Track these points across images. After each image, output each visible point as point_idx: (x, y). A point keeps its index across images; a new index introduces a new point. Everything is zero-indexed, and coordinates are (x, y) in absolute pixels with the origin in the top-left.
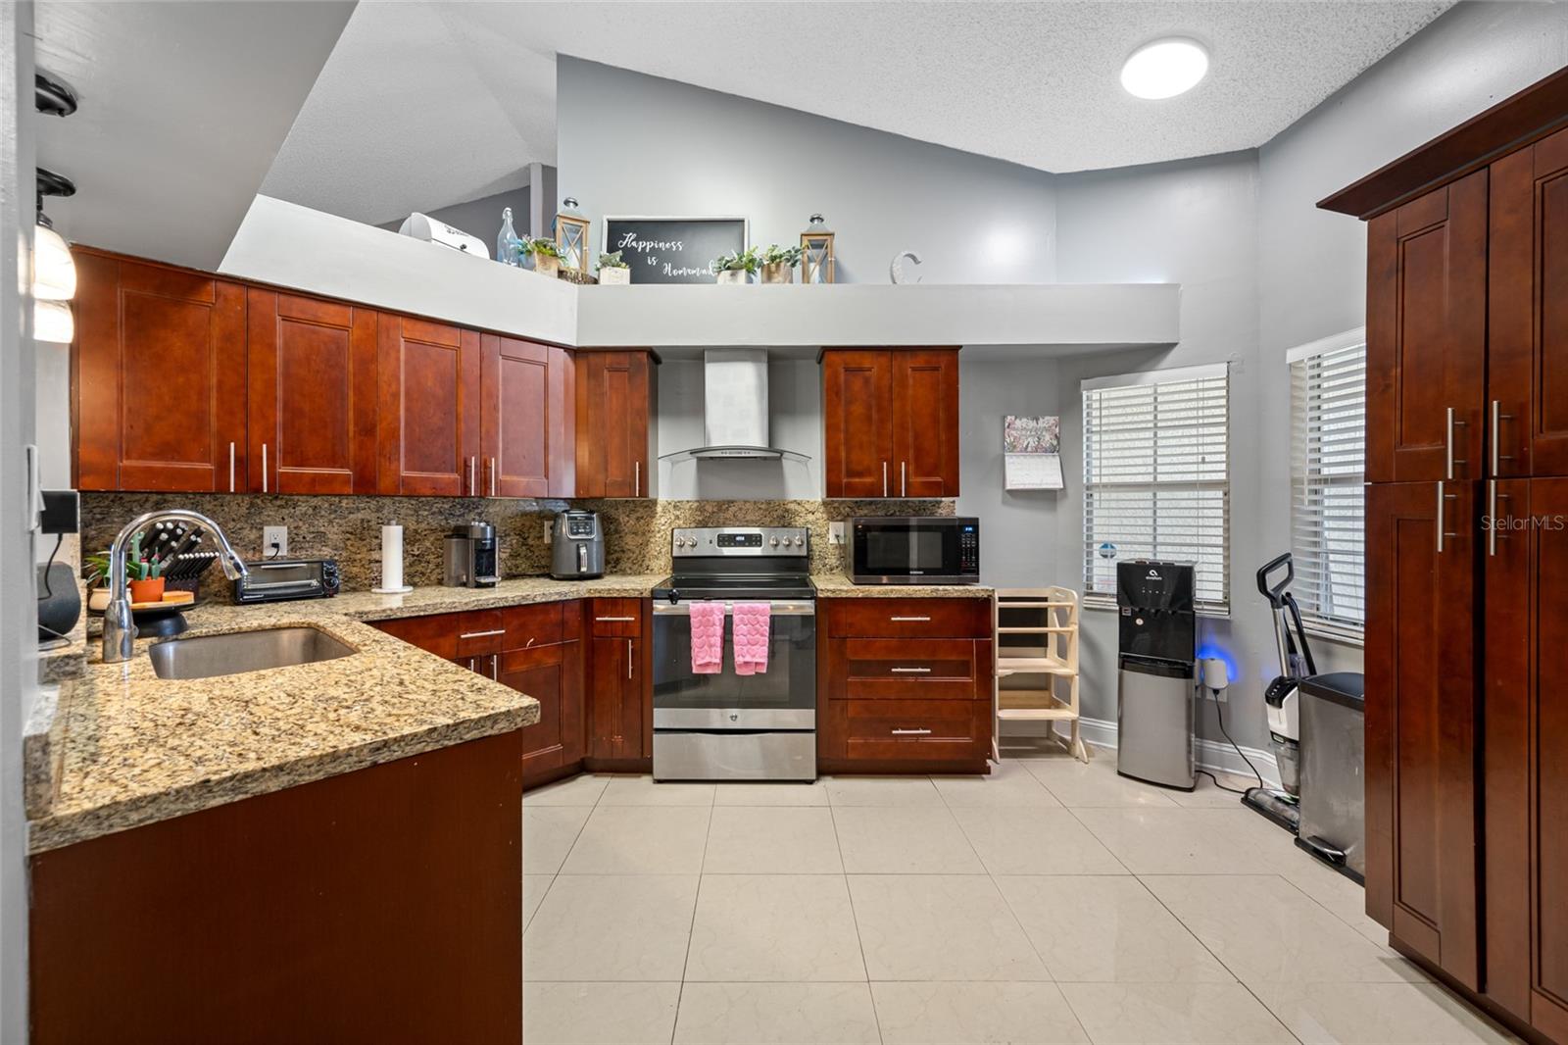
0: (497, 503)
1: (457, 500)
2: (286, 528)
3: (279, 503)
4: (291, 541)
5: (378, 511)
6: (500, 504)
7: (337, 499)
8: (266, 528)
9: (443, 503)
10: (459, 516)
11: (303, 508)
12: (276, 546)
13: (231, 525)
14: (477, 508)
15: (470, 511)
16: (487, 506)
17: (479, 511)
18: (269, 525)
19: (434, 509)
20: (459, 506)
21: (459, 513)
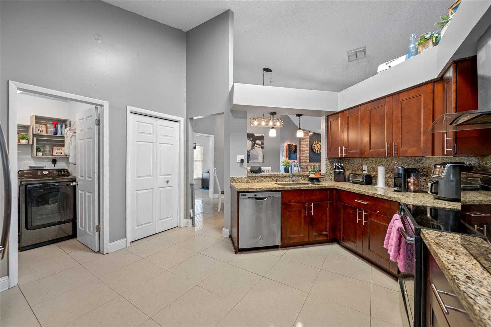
0: (431, 159)
1: (412, 158)
2: (367, 166)
3: (366, 159)
4: (368, 170)
5: (387, 162)
6: (432, 159)
7: (377, 158)
8: (363, 166)
9: (407, 159)
10: (413, 164)
11: (370, 161)
12: (365, 170)
13: (358, 165)
14: (421, 161)
15: (418, 162)
16: (426, 160)
17: (422, 162)
18: (364, 165)
19: (404, 162)
20: (413, 160)
21: (413, 163)
